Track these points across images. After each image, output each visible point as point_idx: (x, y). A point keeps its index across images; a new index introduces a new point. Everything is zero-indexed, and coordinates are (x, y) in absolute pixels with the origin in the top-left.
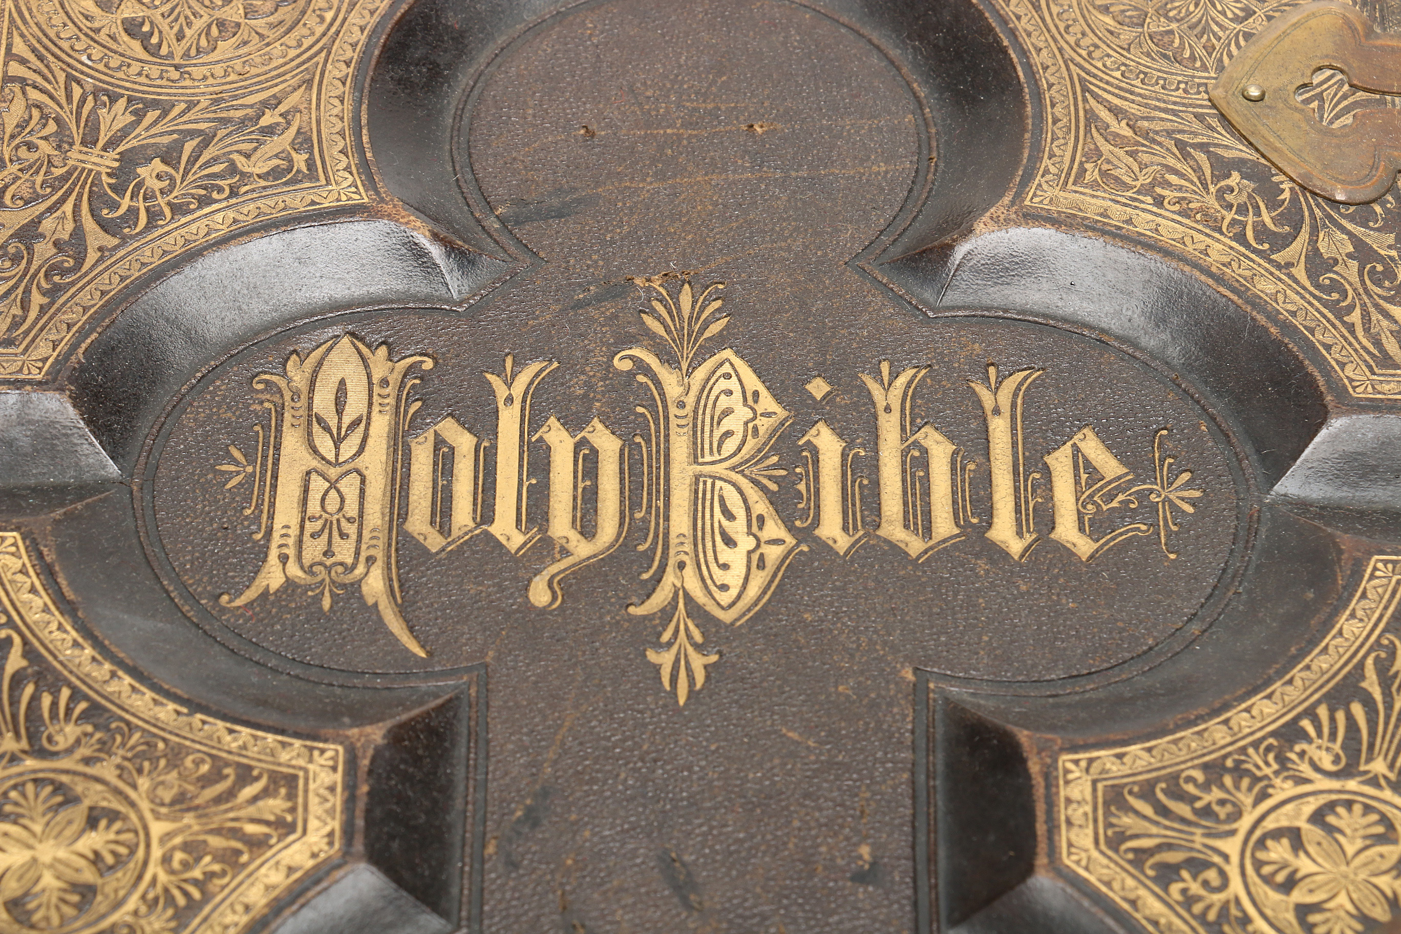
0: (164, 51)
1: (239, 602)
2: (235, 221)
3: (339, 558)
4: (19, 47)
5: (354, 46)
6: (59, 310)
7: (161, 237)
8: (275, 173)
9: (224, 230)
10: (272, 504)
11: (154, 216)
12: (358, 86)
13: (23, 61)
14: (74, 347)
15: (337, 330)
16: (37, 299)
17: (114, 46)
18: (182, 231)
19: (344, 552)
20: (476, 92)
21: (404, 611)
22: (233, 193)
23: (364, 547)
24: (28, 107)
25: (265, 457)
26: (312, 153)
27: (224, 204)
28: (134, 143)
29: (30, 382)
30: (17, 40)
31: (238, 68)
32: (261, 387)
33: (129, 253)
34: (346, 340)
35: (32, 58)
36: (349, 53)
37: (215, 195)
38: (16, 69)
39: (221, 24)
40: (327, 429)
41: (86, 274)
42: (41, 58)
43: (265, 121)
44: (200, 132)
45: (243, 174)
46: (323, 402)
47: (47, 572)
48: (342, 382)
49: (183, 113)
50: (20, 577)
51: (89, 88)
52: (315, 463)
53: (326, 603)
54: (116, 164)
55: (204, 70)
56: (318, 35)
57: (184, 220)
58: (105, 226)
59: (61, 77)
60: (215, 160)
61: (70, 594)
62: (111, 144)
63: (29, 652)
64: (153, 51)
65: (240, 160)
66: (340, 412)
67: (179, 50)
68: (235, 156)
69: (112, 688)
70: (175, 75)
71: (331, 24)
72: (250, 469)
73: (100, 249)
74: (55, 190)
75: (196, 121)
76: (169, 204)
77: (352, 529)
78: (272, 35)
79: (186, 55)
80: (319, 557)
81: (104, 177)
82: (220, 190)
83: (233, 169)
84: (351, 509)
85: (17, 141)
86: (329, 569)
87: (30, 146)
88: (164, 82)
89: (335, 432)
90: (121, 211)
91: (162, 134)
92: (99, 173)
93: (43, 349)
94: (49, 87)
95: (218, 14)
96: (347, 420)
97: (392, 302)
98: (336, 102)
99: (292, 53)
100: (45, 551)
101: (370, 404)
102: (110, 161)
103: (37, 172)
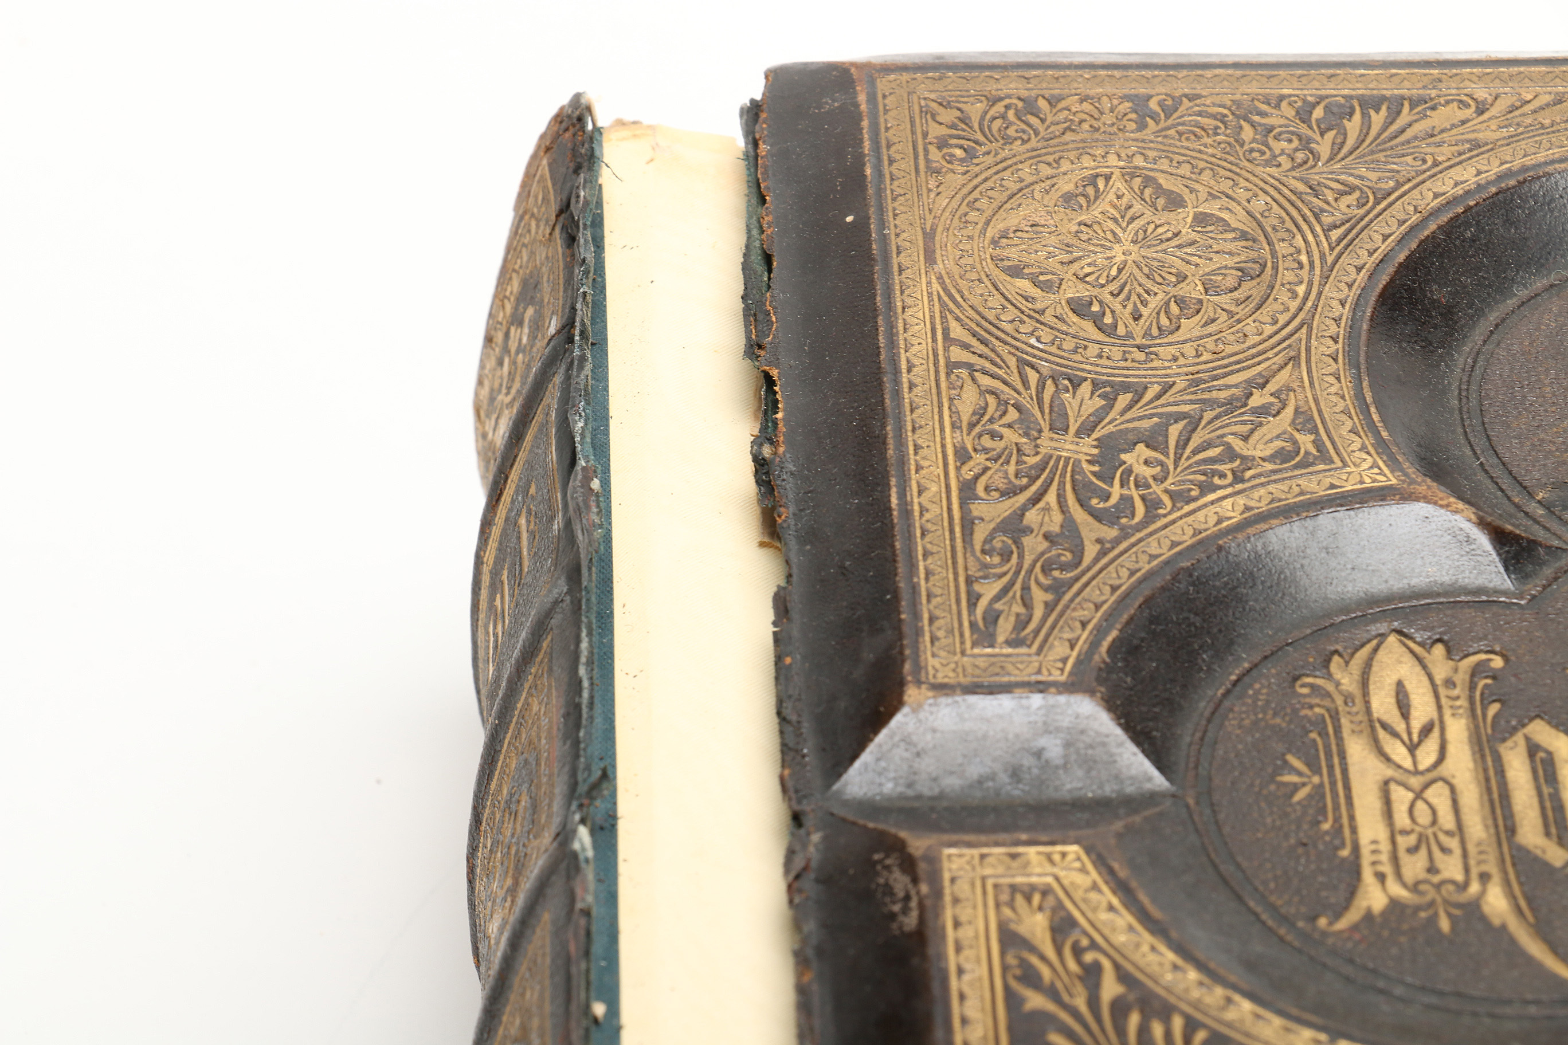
0: (1121, 330)
1: (1342, 924)
2: (1248, 508)
3: (1446, 874)
4: (957, 331)
5: (1337, 321)
6: (1067, 607)
7: (1166, 526)
8: (1281, 456)
9: (1237, 518)
10: (1352, 818)
11: (1152, 505)
12: (1353, 363)
13: (966, 346)
14: (1094, 645)
15: (1382, 627)
16: (1039, 597)
17: (1065, 328)
18: (1190, 519)
19: (1452, 869)
20: (1478, 372)
21: (1543, 931)
22: (1238, 478)
23: (1472, 862)
24: (982, 393)
25: (1331, 767)
26: (1317, 433)
27: (1229, 490)
28: (1111, 428)
29: (1054, 684)
30: (953, 324)
31: (1211, 346)
32: (1305, 691)
33: (1133, 545)
34: (1392, 639)
35: (974, 342)
36: (1333, 329)
37: (1217, 481)
38: (957, 354)
39: (1180, 302)
40: (1395, 735)
41: (1089, 569)
42: (983, 342)
43: (1256, 401)
44: (1183, 416)
45: (1244, 458)
46: (1383, 704)
47: (1122, 888)
48: (1400, 685)
49: (1158, 397)
50: (1093, 896)
51: (1045, 372)
52: (1390, 772)
53: (1445, 924)
54: (1095, 451)
55: (1172, 350)
56: (1293, 310)
57: (1187, 508)
58: (1097, 516)
59: (1012, 362)
60: (1208, 445)
61: (1156, 913)
62: (1087, 429)
63: (1123, 976)
64: (1110, 331)
65: (1237, 444)
66: (1405, 715)
67: (1138, 329)
68: (1230, 439)
69: (1230, 1015)
70: (1141, 356)
71: (1306, 299)
72: (1316, 780)
73: (1099, 541)
74: (1033, 480)
75: (1177, 404)
76: (1166, 491)
77: (1453, 843)
78: (1241, 311)
79: (1147, 334)
80: (1423, 875)
81: (1085, 465)
82: (1223, 476)
83: (1230, 454)
84: (1447, 820)
85: (978, 429)
86: (1438, 886)
87: (994, 435)
88: (1128, 364)
89: (1405, 737)
90: (1114, 500)
91: (1140, 418)
92: (1080, 461)
93: (1059, 649)
94: (1000, 372)
95: (1174, 291)
96: (1416, 725)
97: (1439, 595)
98: (1332, 380)
99: (1269, 330)
100: (1116, 866)
101: (1440, 707)
102: (1087, 447)
103: (1008, 462)
